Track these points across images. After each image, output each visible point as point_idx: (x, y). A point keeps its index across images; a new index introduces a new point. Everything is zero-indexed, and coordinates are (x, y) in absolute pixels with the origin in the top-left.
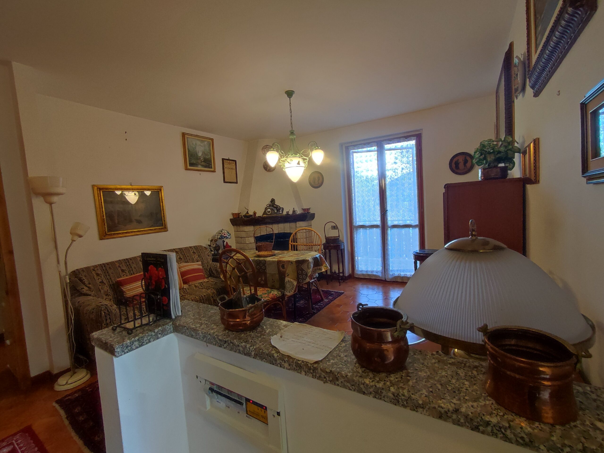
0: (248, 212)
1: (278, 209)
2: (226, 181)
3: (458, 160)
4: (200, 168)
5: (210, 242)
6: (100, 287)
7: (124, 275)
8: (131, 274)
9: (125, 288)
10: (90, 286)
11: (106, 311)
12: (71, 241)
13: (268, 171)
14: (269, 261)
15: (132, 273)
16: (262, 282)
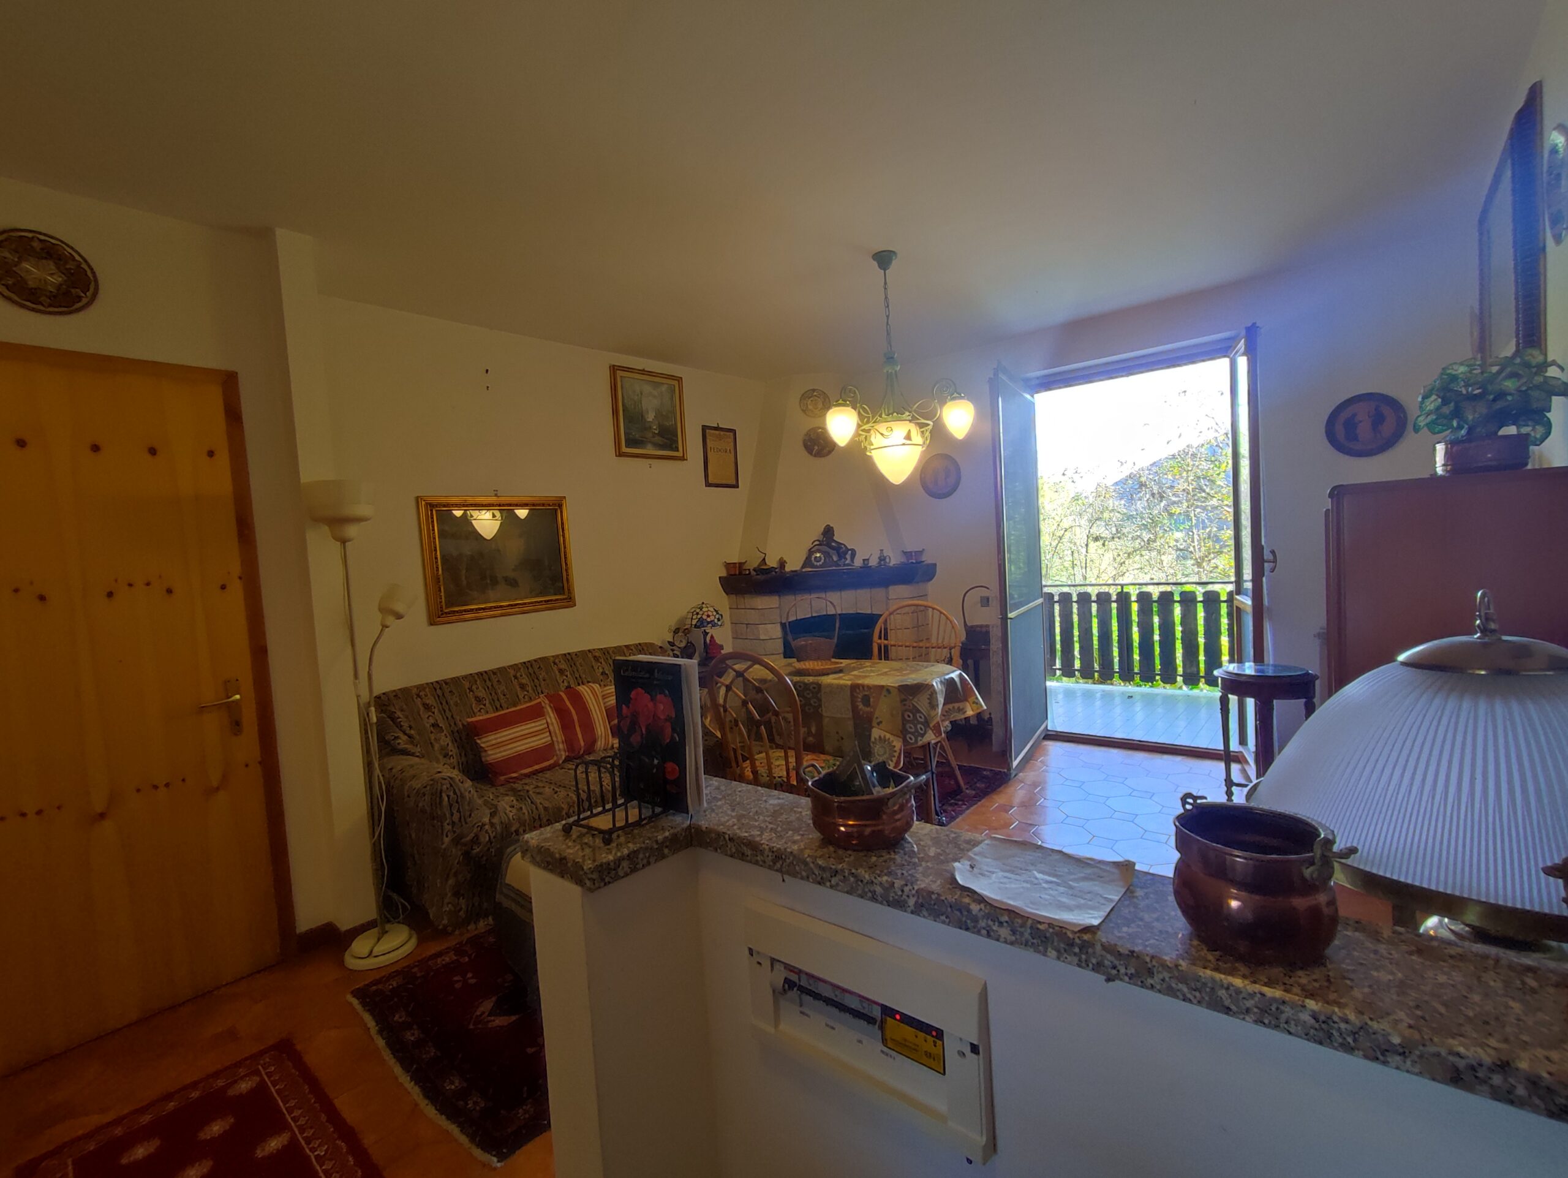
0: (764, 559)
1: (841, 551)
2: (710, 482)
3: (1354, 415)
4: (650, 450)
5: (672, 633)
6: (432, 737)
7: (480, 711)
8: (497, 708)
9: (484, 740)
10: (412, 732)
11: (451, 793)
12: (381, 628)
13: (815, 456)
14: (830, 685)
15: (498, 706)
16: (811, 739)
